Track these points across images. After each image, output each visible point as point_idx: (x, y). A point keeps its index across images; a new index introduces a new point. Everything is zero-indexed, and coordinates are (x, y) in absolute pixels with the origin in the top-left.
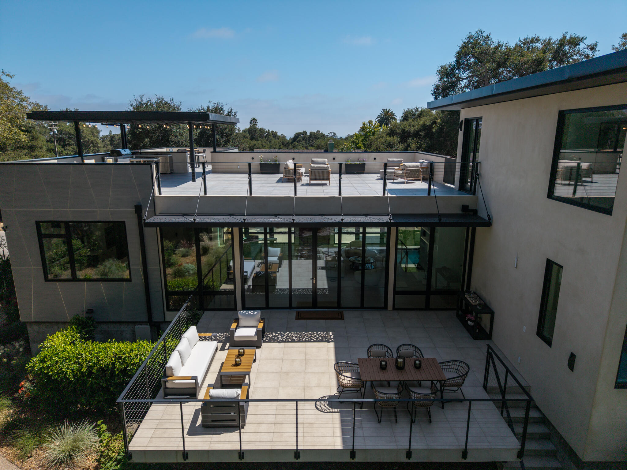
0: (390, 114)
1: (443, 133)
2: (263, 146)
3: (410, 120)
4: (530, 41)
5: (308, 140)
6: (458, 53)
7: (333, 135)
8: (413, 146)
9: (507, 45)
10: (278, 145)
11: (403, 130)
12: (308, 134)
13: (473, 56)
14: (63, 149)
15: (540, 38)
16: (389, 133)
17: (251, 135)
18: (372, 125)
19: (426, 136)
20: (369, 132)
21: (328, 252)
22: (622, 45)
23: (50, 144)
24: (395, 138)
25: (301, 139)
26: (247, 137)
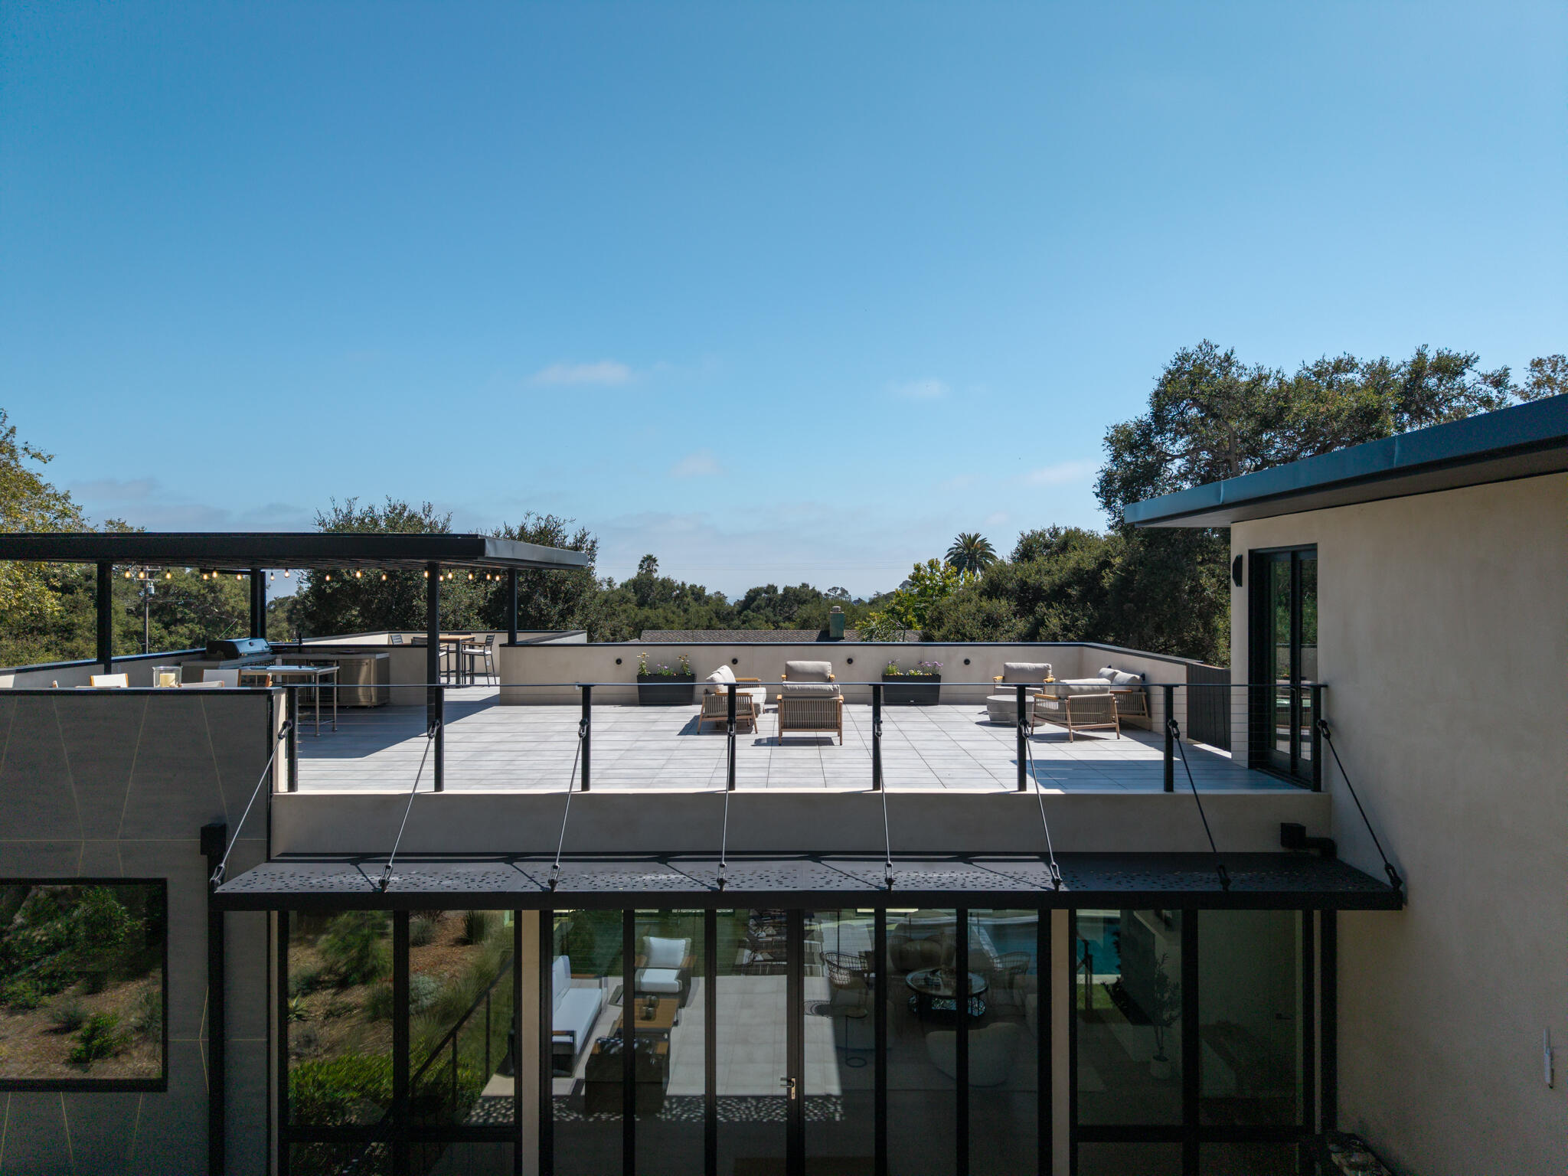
0: (979, 546)
1: (1132, 591)
2: (667, 621)
3: (1040, 559)
4: (1333, 368)
5: (780, 605)
6: (1157, 394)
7: (839, 595)
8: (1054, 623)
9: (1280, 375)
10: (705, 619)
11: (1023, 585)
12: (780, 591)
13: (1195, 402)
14: (164, 633)
15: (1356, 361)
16: (986, 590)
17: (639, 596)
18: (937, 571)
19: (1083, 598)
20: (932, 588)
21: (838, 954)
22: (1534, 384)
23: (133, 620)
24: (1004, 602)
25: (763, 605)
26: (628, 601)
